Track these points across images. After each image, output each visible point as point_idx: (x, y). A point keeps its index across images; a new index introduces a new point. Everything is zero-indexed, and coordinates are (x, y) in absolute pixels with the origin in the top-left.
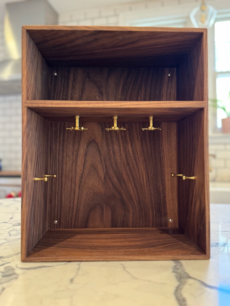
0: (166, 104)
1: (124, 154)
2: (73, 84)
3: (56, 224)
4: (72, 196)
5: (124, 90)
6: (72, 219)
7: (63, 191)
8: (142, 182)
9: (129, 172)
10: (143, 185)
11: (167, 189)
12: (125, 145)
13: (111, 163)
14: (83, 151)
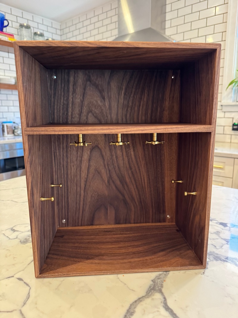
0: (174, 129)
1: (127, 159)
2: (73, 88)
3: (64, 223)
4: (78, 198)
5: (127, 93)
6: (78, 218)
7: (69, 194)
8: (143, 184)
9: (131, 175)
10: (144, 187)
11: (166, 189)
12: (127, 150)
13: (114, 168)
14: (86, 156)
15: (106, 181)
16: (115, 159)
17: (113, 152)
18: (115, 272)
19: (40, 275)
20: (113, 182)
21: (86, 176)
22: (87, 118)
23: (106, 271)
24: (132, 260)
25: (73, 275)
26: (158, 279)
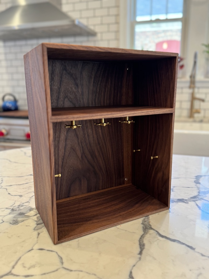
1: (96, 136)
5: (95, 82)
8: (108, 155)
9: (99, 150)
10: (109, 158)
11: (125, 158)
13: (86, 145)
14: (63, 137)
15: (80, 157)
16: (87, 137)
17: (86, 131)
18: (115, 224)
19: (59, 241)
20: (86, 157)
21: (63, 155)
22: (64, 103)
23: (108, 226)
24: (121, 214)
25: (85, 234)
26: (145, 222)
